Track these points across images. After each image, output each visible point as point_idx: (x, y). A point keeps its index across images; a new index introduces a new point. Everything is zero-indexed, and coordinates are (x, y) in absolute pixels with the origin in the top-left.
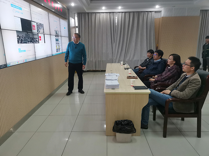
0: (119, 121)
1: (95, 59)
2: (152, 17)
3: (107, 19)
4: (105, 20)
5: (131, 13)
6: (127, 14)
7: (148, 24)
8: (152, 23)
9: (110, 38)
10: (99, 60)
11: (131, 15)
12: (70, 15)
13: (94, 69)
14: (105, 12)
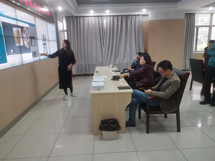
0: (105, 120)
1: (85, 62)
2: (140, 20)
3: (95, 22)
4: (94, 23)
5: (119, 17)
6: (115, 17)
7: (136, 27)
8: (140, 26)
9: (99, 42)
10: (89, 63)
11: (119, 18)
12: (58, 19)
13: (84, 73)
14: (93, 16)
